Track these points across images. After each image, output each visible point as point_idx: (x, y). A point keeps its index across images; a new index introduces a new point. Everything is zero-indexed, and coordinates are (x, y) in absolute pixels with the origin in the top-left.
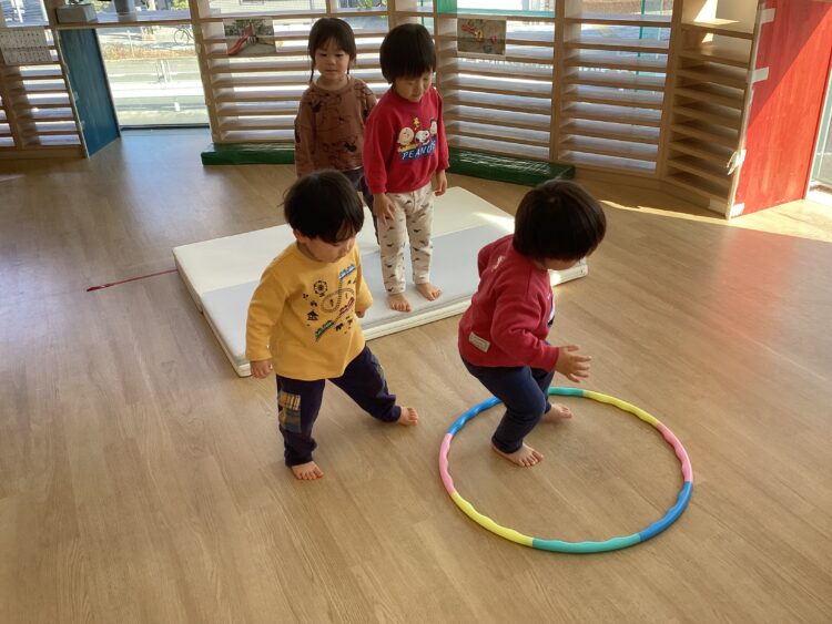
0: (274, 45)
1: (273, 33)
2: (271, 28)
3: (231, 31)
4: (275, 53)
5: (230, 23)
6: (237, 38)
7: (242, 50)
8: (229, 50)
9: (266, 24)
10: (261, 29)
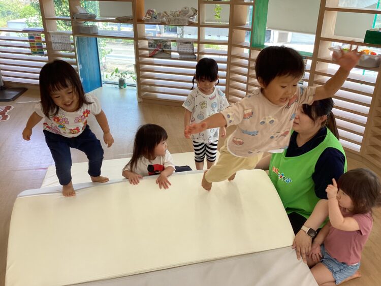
0: (171, 54)
1: (171, 49)
2: (170, 46)
3: (151, 45)
4: (171, 58)
5: (151, 42)
6: (154, 49)
7: (156, 55)
8: (150, 54)
9: (168, 43)
10: (165, 46)
